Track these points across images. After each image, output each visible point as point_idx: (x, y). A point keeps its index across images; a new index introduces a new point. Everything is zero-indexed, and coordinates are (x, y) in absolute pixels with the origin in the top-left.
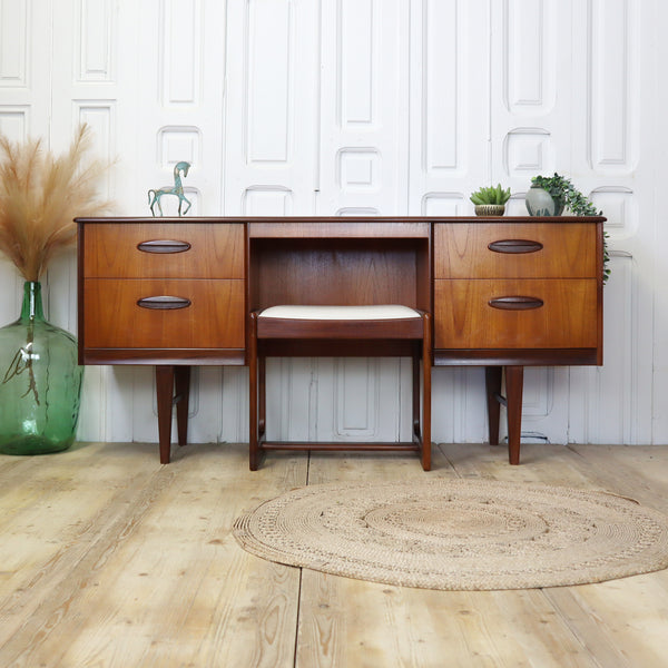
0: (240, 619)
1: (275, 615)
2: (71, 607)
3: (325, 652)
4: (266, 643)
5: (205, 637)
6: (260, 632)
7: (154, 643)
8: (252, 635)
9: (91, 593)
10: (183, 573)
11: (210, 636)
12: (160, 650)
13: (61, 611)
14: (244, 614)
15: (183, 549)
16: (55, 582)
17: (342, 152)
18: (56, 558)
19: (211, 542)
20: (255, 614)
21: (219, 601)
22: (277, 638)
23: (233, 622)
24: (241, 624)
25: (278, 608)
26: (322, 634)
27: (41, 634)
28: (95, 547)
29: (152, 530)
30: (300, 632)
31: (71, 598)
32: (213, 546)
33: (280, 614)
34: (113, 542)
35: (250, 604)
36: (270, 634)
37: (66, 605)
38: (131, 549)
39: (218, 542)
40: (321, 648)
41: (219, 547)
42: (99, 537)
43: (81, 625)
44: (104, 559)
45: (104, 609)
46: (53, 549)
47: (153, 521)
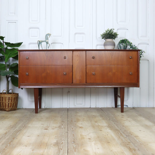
0: (53, 145)
1: (62, 144)
2: (11, 143)
3: (75, 151)
4: (60, 150)
5: (45, 149)
6: (59, 148)
7: (33, 150)
8: (57, 148)
9: (16, 141)
10: (38, 136)
11: (47, 148)
12: (35, 152)
13: (9, 144)
14: (55, 144)
15: (38, 131)
16: (7, 138)
17: (76, 34)
18: (6, 133)
19: (45, 129)
20: (57, 144)
21: (48, 141)
22: (63, 149)
23: (52, 145)
24: (54, 146)
25: (63, 143)
26: (74, 148)
27: (4, 149)
28: (15, 131)
29: (30, 127)
30: (68, 148)
31: (11, 142)
32: (45, 130)
33: (64, 144)
34: (20, 130)
35: (56, 142)
36: (61, 148)
37: (10, 143)
38: (25, 131)
39: (46, 129)
40: (74, 151)
41: (47, 130)
42: (17, 128)
43: (14, 147)
44: (18, 133)
45: (19, 144)
46: (5, 131)
47: (30, 125)
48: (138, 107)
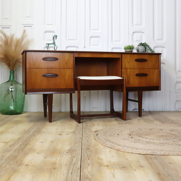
0: (67, 152)
1: (76, 151)
2: (24, 150)
3: (89, 160)
4: (73, 158)
5: (58, 157)
6: (72, 155)
7: (45, 158)
8: (70, 156)
9: (28, 147)
10: (52, 142)
11: (59, 156)
12: (47, 160)
13: (21, 151)
14: (68, 151)
15: (52, 136)
16: (20, 144)
17: (91, 37)
18: (19, 139)
19: (59, 135)
20: (71, 151)
21: (61, 148)
22: (76, 157)
23: (65, 153)
24: (67, 153)
25: (76, 149)
26: (88, 155)
27: (16, 156)
28: (29, 136)
29: (44, 132)
30: (82, 155)
31: (24, 148)
32: (59, 136)
33: (77, 151)
34: (34, 135)
35: (69, 149)
36: (74, 156)
37: (22, 149)
38: (38, 136)
39: (60, 135)
40: (88, 159)
41: (61, 136)
42: (30, 134)
43: (26, 154)
44: (31, 139)
45: (32, 150)
46: (18, 137)
47: (44, 130)
48: (154, 111)
